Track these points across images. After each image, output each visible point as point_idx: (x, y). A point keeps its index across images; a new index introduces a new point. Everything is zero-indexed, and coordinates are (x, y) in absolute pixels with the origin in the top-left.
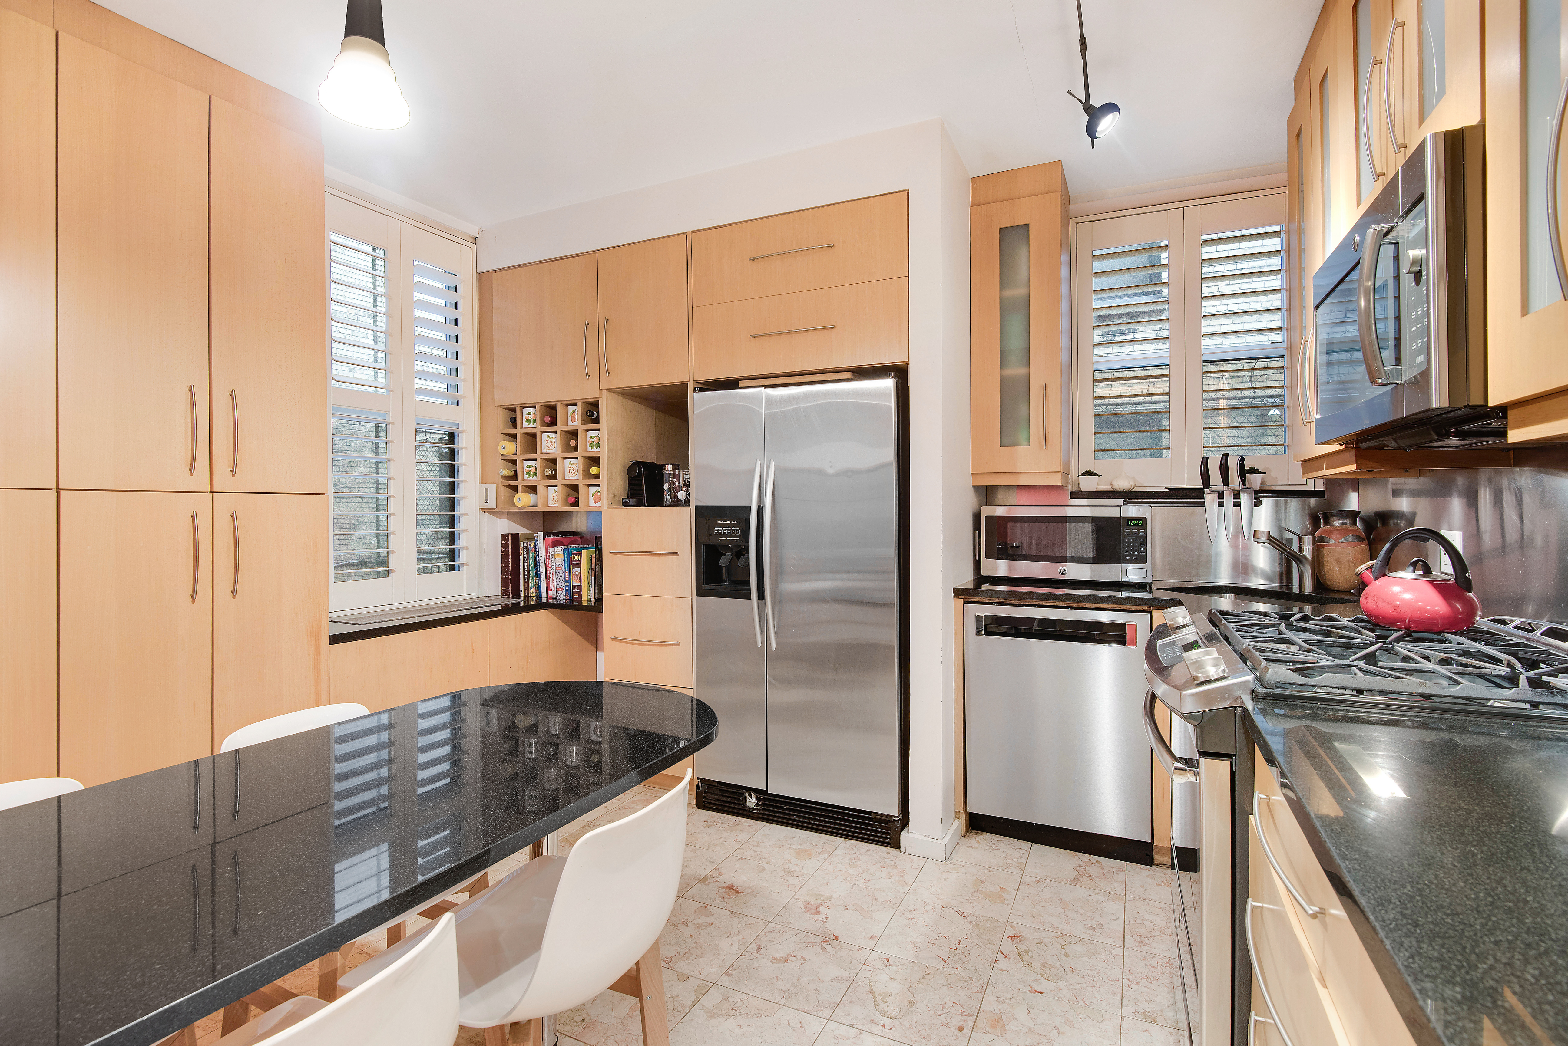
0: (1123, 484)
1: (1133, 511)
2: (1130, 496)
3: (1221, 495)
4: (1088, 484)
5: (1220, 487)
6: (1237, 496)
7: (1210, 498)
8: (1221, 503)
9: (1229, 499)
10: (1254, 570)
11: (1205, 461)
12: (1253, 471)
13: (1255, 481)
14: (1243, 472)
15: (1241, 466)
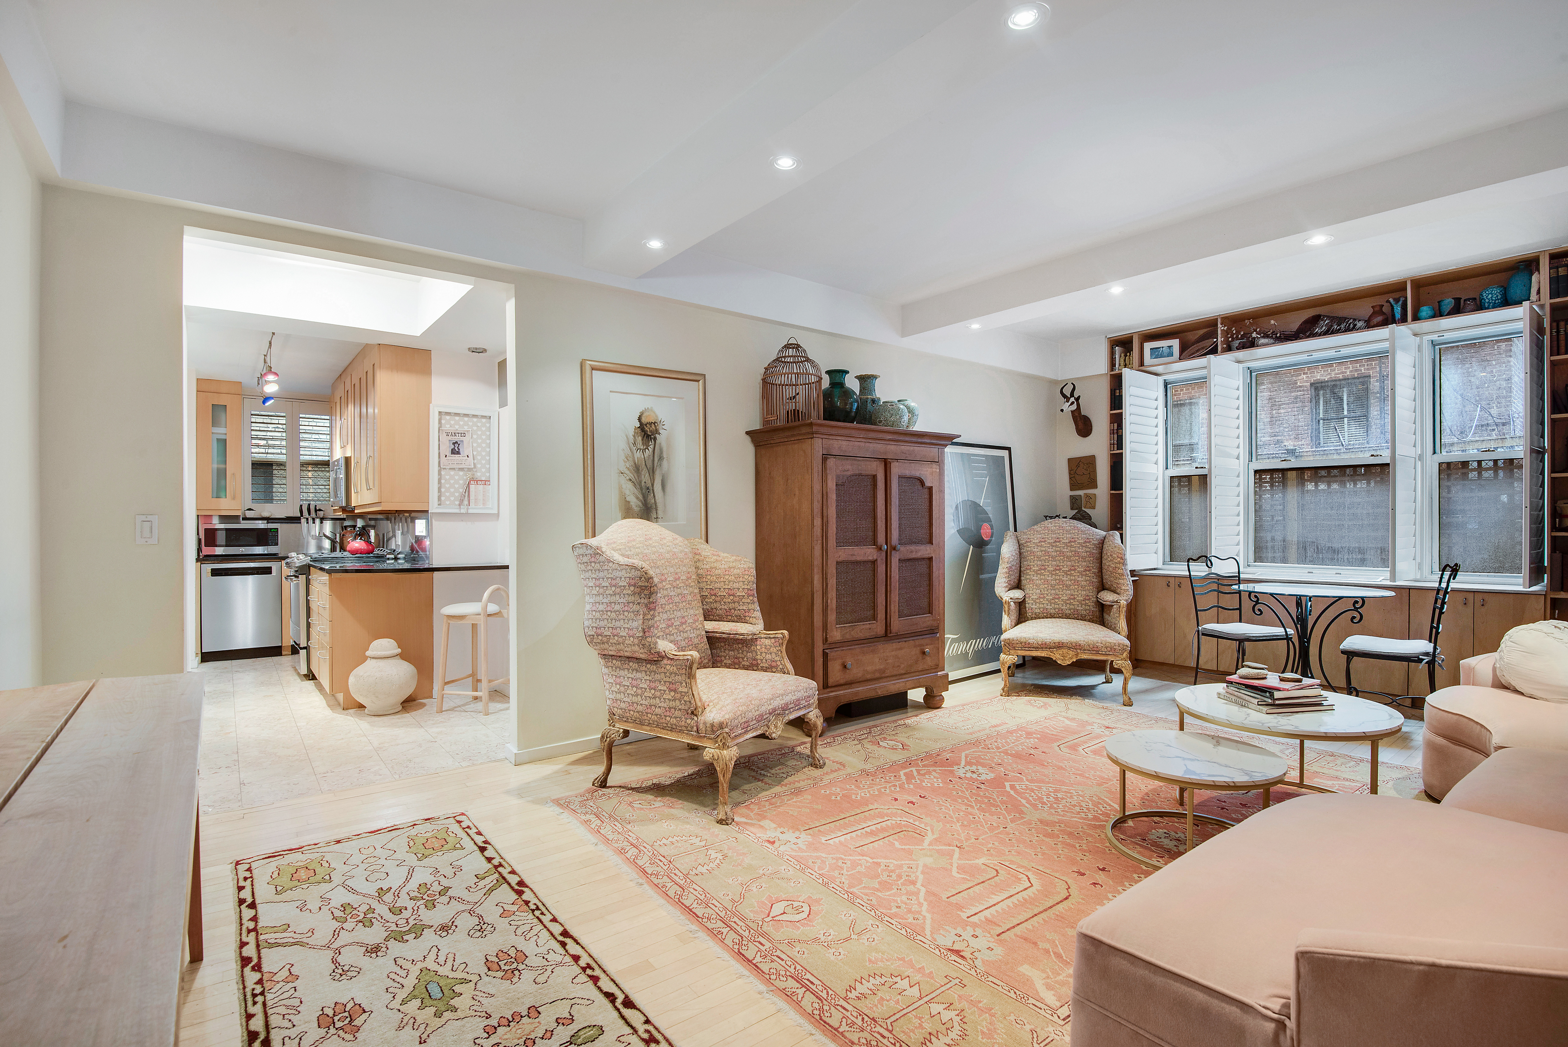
0: (266, 514)
1: (271, 526)
2: (269, 520)
3: (307, 519)
4: (249, 514)
5: (307, 516)
6: (314, 519)
7: (303, 521)
8: (308, 523)
9: (310, 521)
10: (324, 549)
11: (301, 506)
12: (320, 510)
13: (321, 514)
14: (316, 510)
15: (316, 508)
